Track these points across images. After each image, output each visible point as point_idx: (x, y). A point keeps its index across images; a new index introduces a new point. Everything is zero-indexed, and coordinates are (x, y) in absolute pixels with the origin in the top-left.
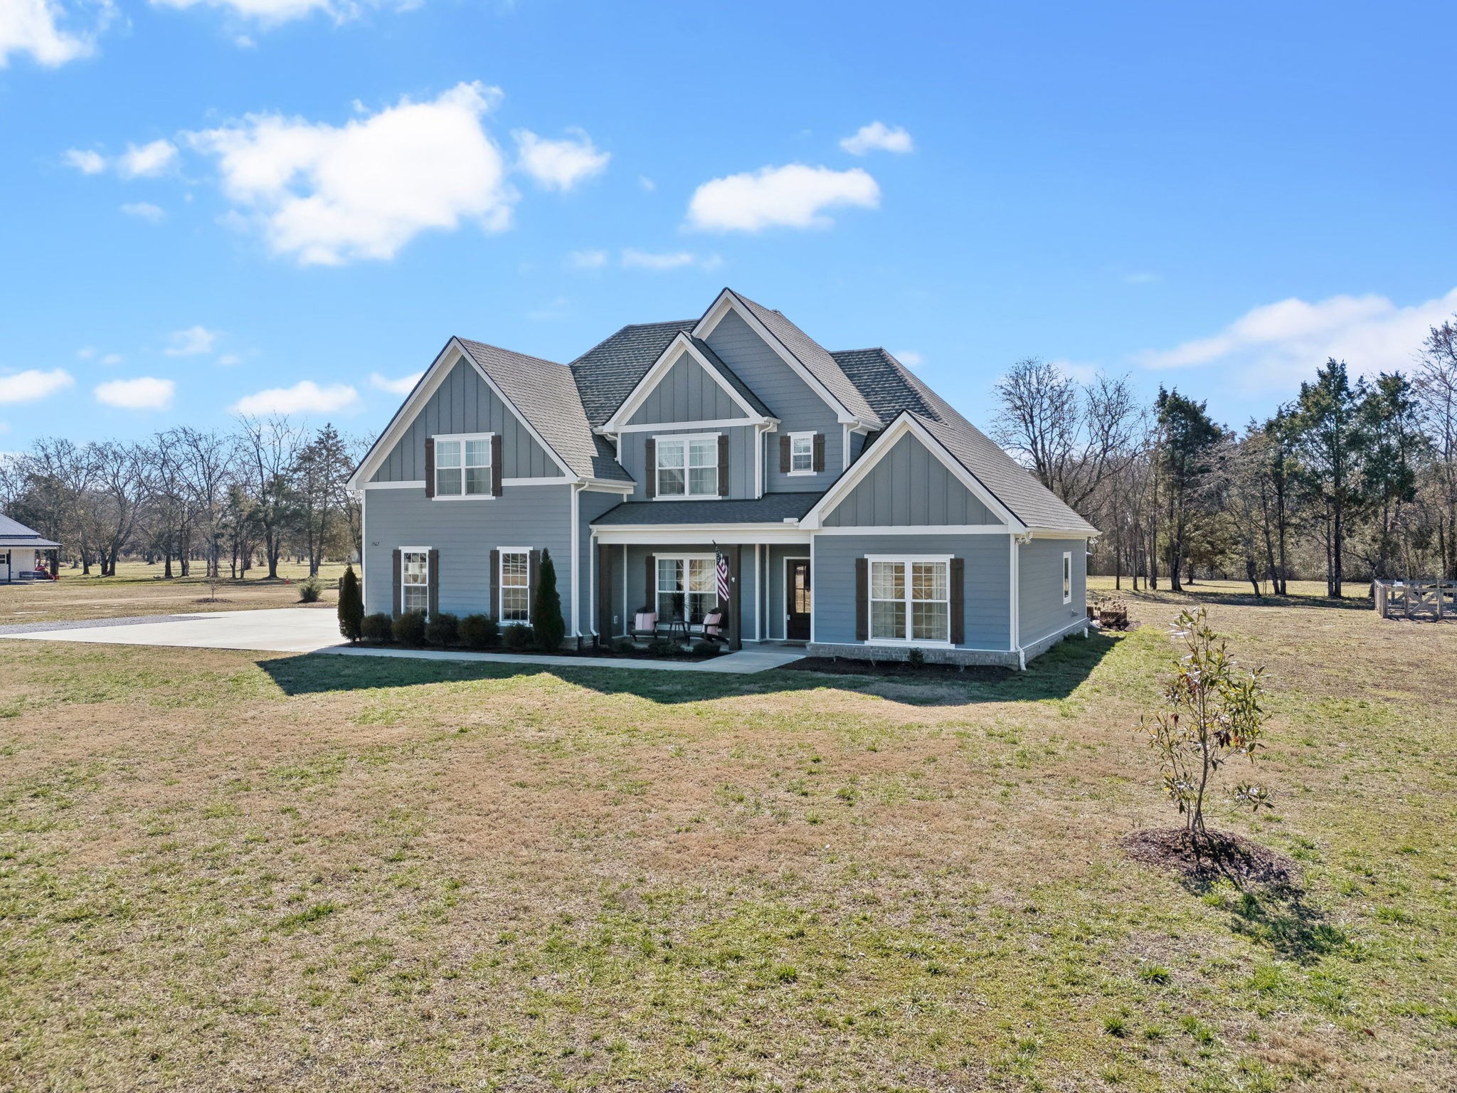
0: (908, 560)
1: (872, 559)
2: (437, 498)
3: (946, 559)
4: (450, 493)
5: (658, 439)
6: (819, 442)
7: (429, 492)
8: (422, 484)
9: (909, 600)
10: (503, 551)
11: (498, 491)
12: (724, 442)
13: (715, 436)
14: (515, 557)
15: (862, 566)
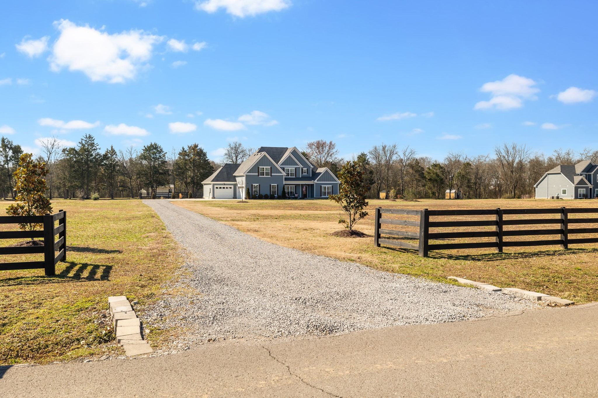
0: (327, 186)
1: (322, 186)
2: (260, 176)
3: (331, 186)
4: (262, 175)
5: (285, 168)
6: (307, 170)
7: (258, 175)
8: (257, 174)
9: (327, 191)
10: (272, 185)
11: (271, 175)
12: (296, 169)
13: (294, 168)
14: (274, 186)
15: (321, 187)
